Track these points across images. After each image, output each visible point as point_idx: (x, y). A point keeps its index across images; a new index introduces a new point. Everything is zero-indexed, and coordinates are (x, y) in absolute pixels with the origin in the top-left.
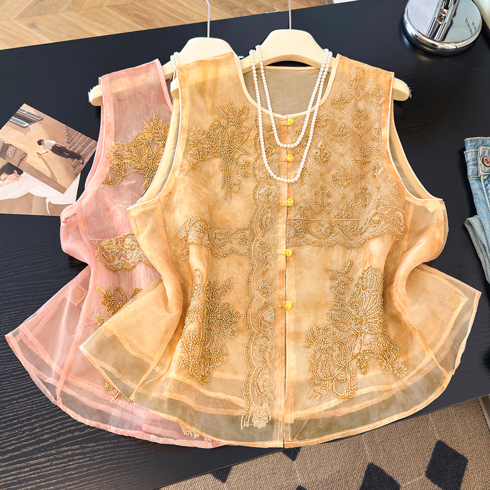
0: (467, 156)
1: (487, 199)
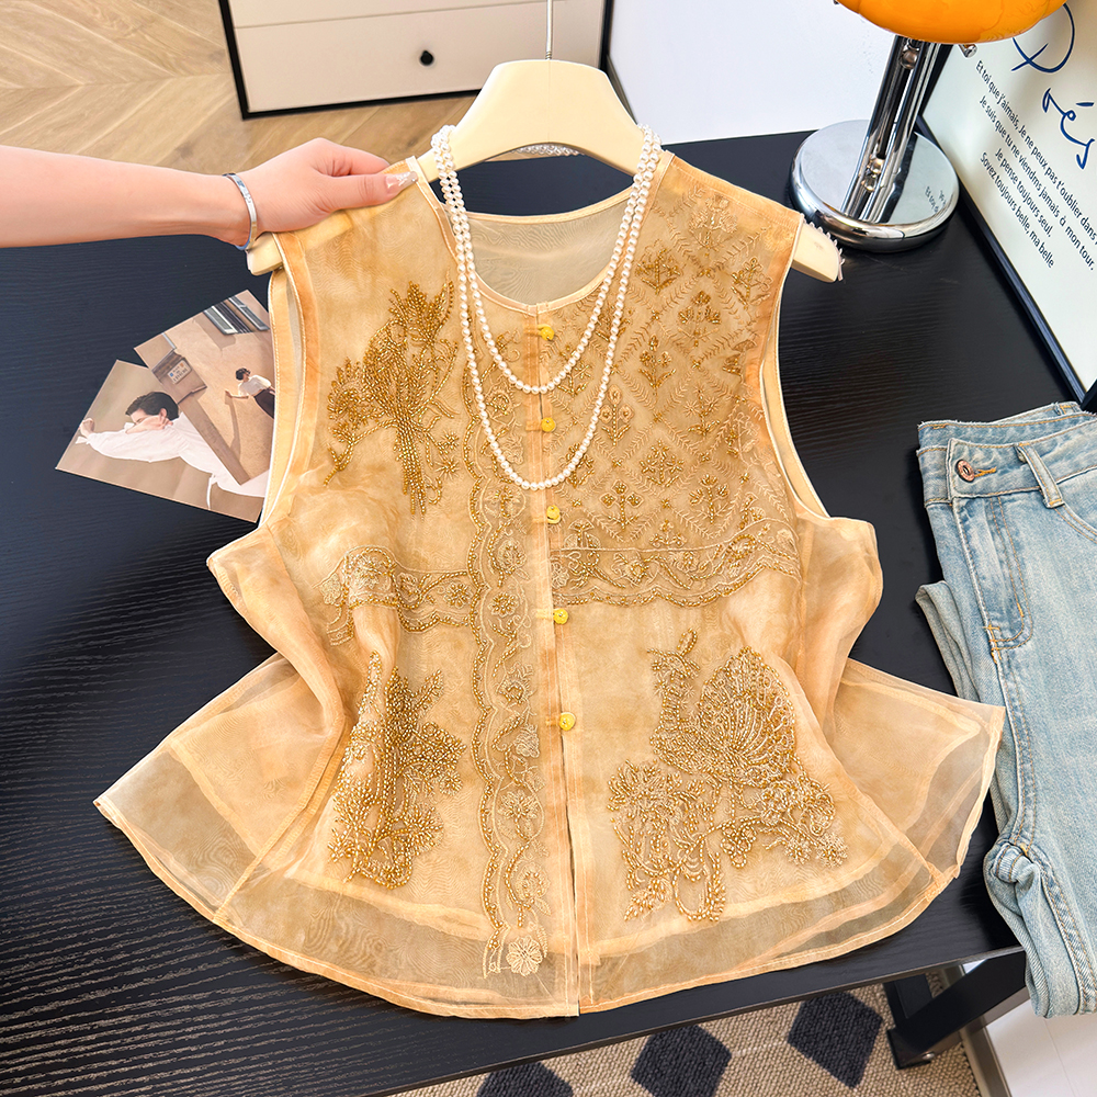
0: (923, 459)
1: (965, 547)
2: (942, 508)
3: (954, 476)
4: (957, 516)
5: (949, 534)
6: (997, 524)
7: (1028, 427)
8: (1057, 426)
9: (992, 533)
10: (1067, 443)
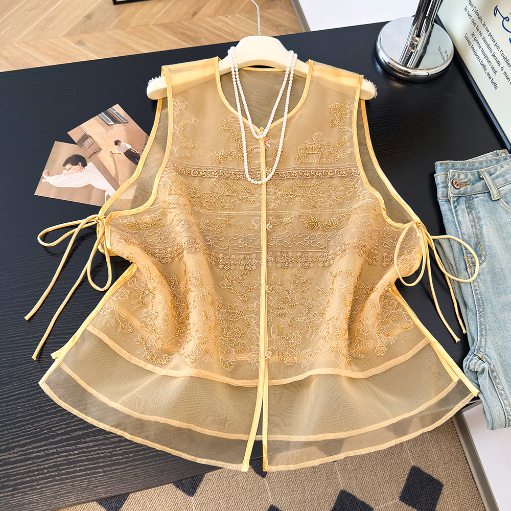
0: (437, 179)
1: (456, 220)
2: (446, 201)
3: (451, 187)
4: (452, 205)
5: (448, 213)
6: (470, 208)
7: (484, 162)
8: (498, 161)
9: (468, 213)
10: (502, 169)
